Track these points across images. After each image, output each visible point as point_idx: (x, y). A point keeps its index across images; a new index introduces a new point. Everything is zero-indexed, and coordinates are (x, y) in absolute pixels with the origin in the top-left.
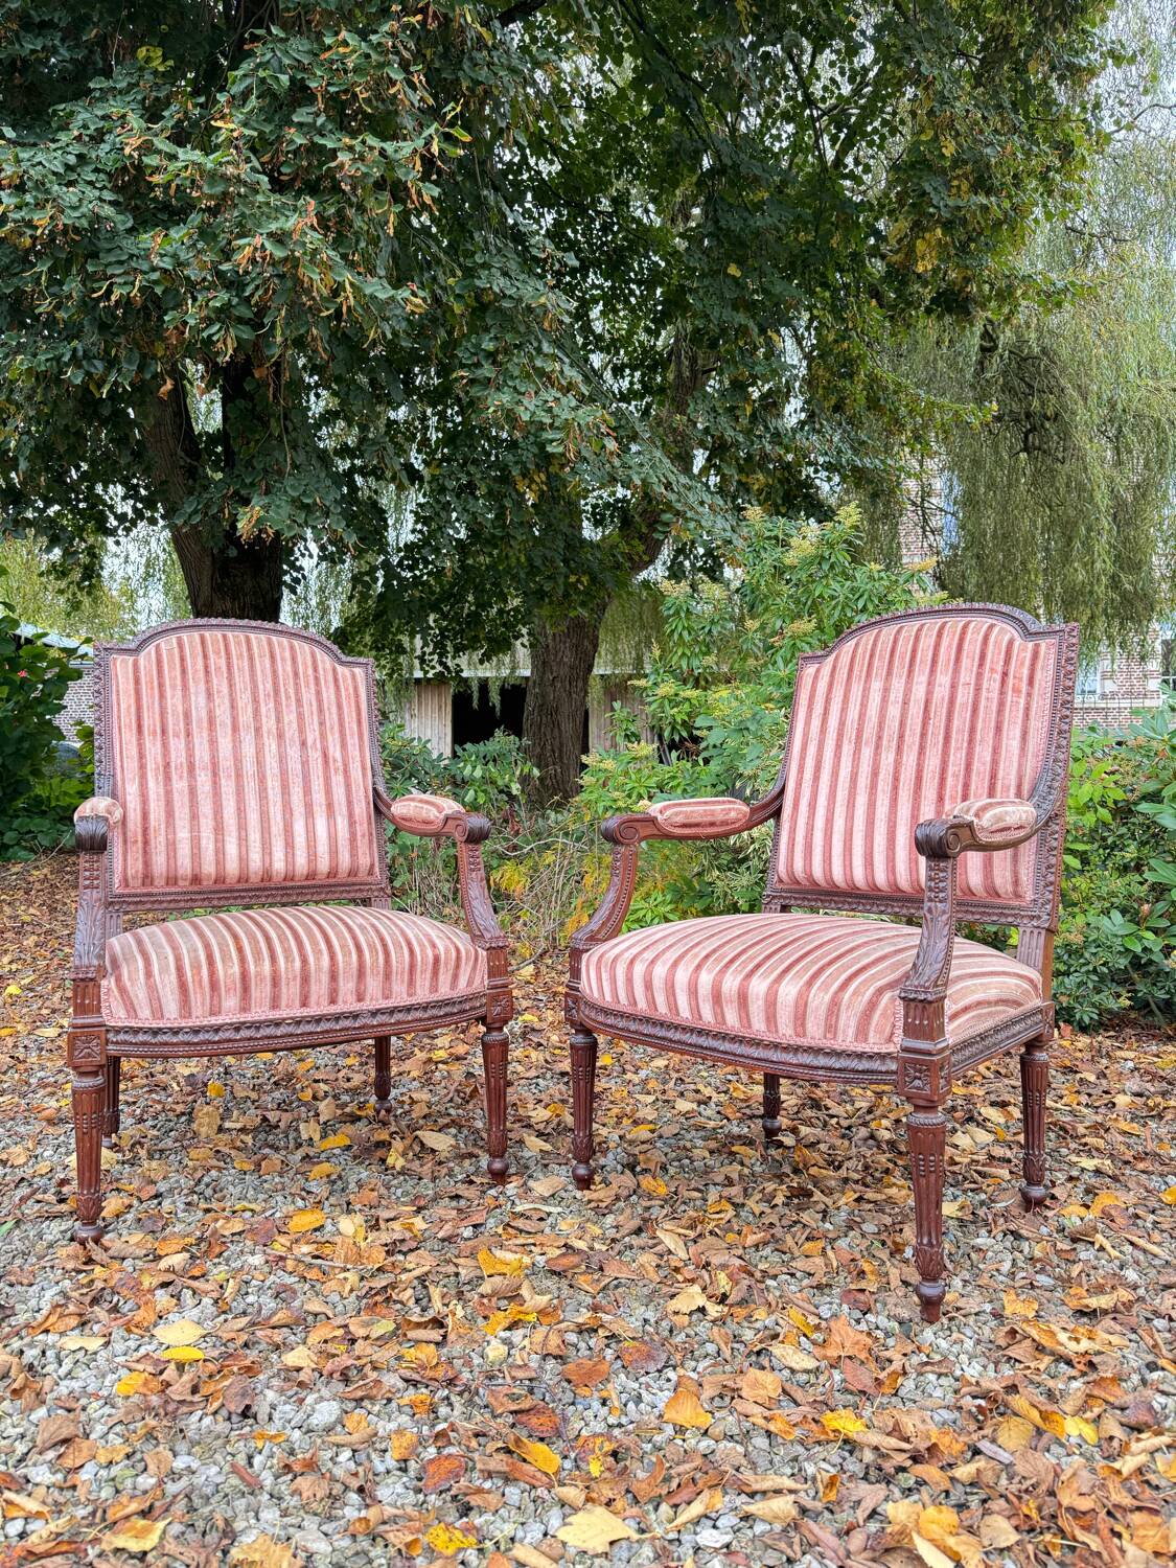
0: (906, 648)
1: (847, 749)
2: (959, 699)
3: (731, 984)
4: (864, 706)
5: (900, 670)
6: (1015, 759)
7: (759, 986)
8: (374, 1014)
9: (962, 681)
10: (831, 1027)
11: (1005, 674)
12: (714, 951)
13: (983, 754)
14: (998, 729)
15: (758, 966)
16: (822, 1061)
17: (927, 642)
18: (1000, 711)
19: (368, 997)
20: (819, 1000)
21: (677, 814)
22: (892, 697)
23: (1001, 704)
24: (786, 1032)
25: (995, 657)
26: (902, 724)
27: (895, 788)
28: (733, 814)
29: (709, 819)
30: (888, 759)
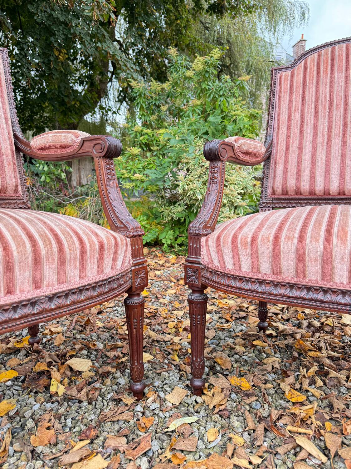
8: (50, 299)
19: (44, 284)
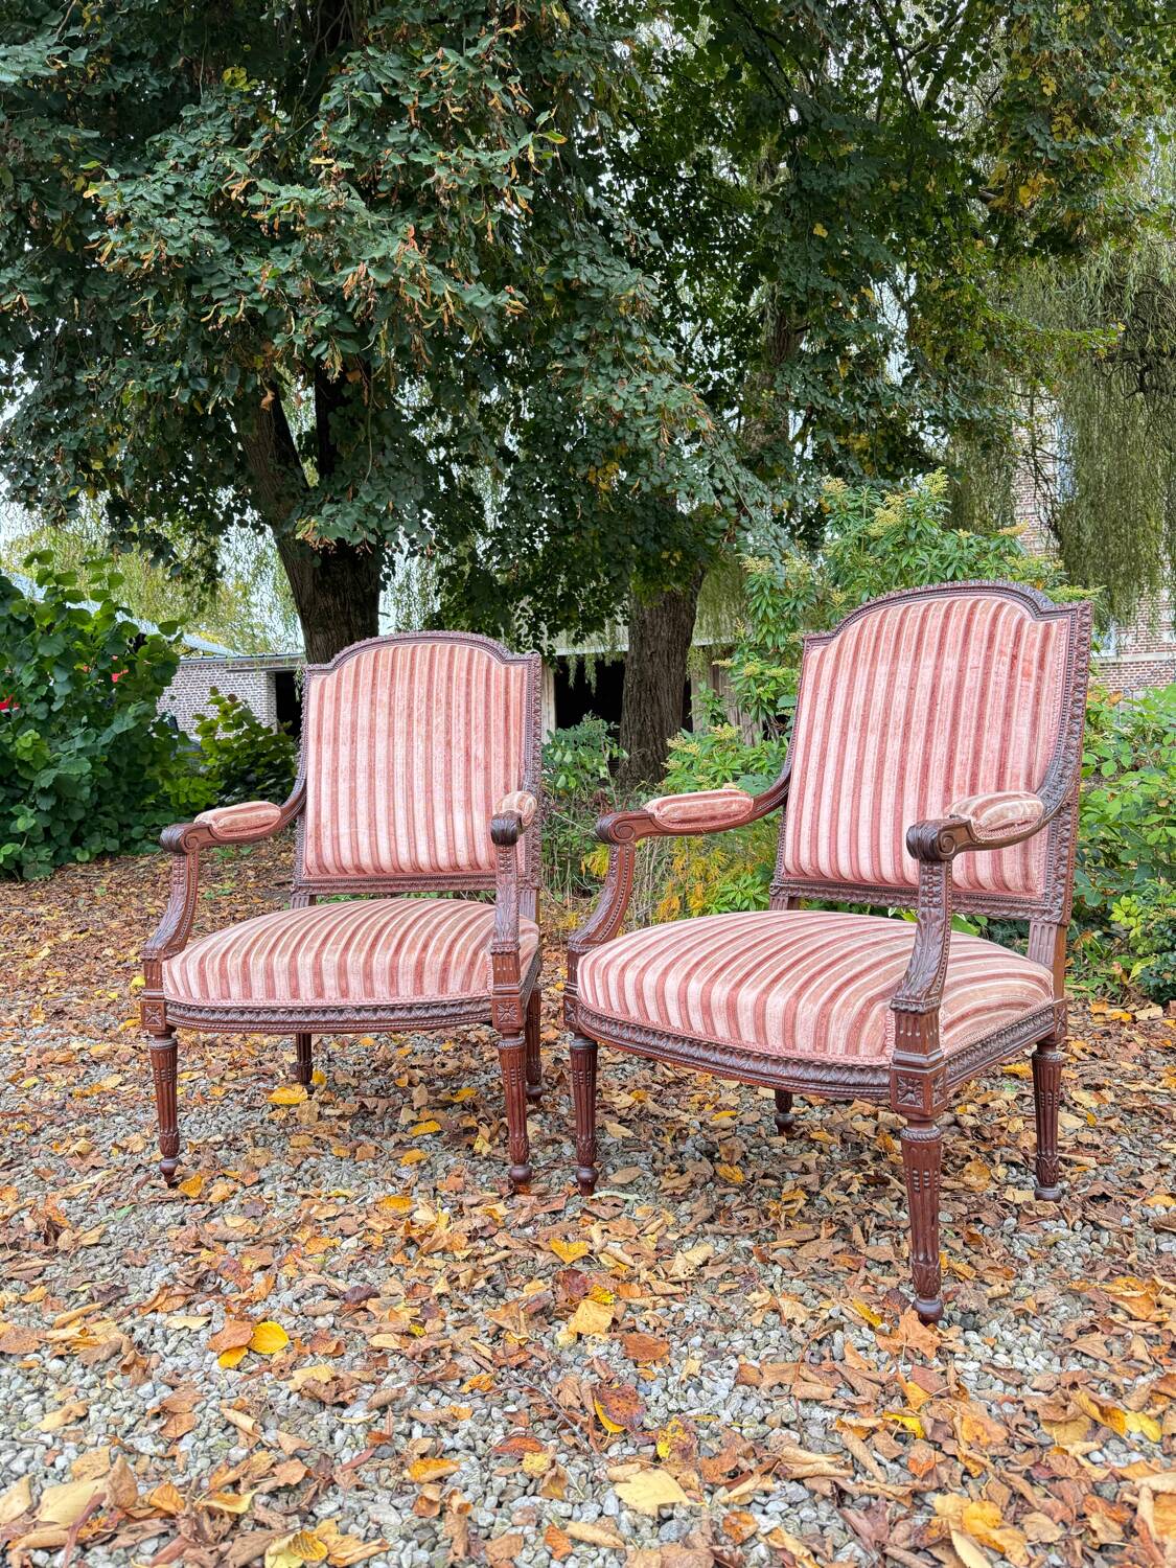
0: (913, 629)
1: (853, 736)
2: (968, 684)
3: (720, 993)
4: (869, 691)
5: (907, 653)
6: (1025, 747)
7: (747, 997)
9: (970, 664)
10: (821, 1039)
11: (1014, 657)
12: (704, 958)
13: (992, 741)
14: (1008, 715)
15: (748, 975)
16: (811, 1074)
17: (934, 623)
18: (1009, 696)
20: (808, 1011)
21: (674, 810)
22: (898, 683)
23: (1011, 689)
24: (775, 1044)
25: (1004, 639)
26: (909, 710)
27: (902, 778)
28: (735, 807)
29: (709, 813)
30: (894, 746)
